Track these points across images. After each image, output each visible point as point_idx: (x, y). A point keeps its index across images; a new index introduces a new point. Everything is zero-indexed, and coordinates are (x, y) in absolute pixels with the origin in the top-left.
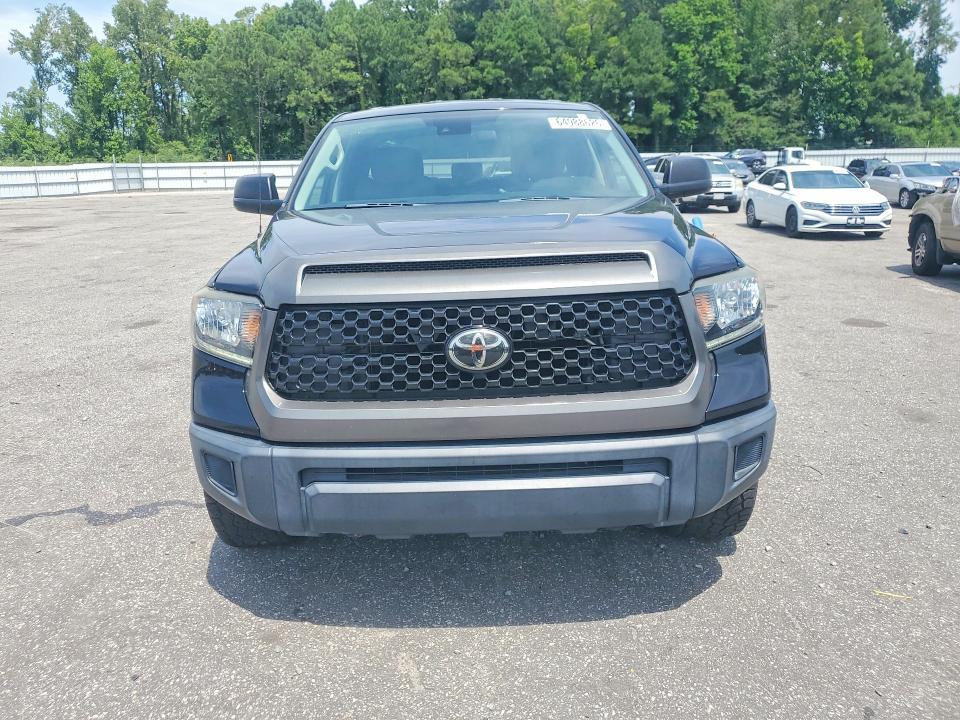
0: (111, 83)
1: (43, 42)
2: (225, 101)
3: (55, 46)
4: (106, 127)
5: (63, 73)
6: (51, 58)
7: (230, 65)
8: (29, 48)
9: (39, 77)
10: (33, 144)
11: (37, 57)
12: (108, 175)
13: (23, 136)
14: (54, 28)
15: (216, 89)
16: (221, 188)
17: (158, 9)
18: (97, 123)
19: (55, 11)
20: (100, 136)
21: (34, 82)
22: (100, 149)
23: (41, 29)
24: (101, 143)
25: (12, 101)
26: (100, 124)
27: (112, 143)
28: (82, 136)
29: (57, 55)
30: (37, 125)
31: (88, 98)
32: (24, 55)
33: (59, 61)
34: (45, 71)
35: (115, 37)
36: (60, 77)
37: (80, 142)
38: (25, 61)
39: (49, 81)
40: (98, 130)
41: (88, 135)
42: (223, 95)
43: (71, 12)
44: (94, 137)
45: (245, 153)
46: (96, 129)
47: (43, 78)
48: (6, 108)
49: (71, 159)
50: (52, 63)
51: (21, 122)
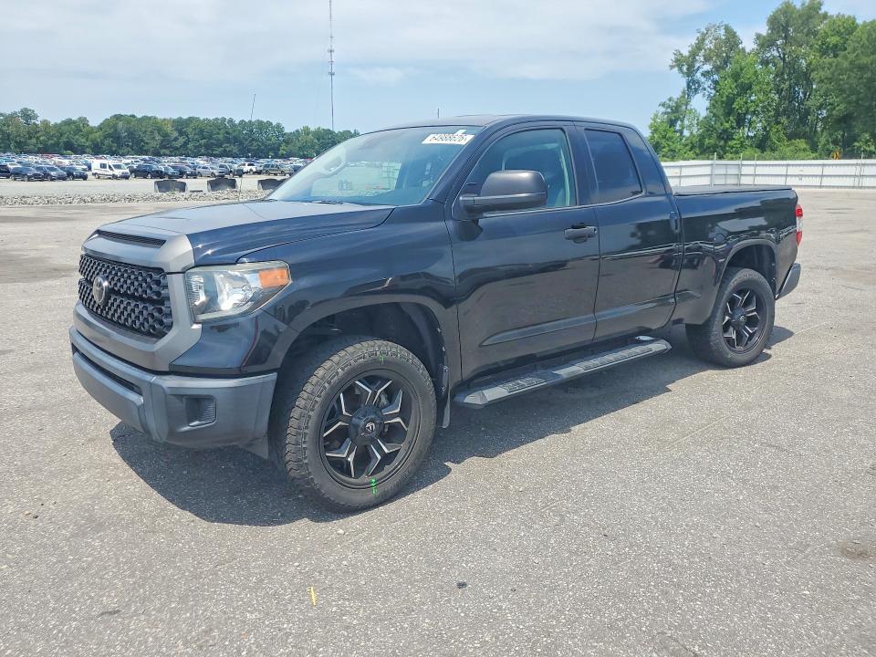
0: (746, 89)
1: (697, 58)
2: (854, 98)
3: (707, 59)
4: (733, 128)
5: (710, 82)
6: (701, 71)
7: (865, 60)
8: (686, 64)
9: (689, 87)
10: (670, 144)
11: (690, 72)
12: (707, 170)
13: (664, 137)
14: (709, 44)
15: (847, 86)
16: (815, 186)
17: (813, 12)
18: (726, 124)
19: (713, 30)
20: (726, 136)
21: (684, 92)
22: (723, 148)
23: (699, 46)
24: (726, 142)
25: (662, 109)
26: (727, 125)
27: (735, 142)
28: (710, 138)
29: (708, 67)
30: (678, 128)
31: (722, 102)
32: (680, 70)
33: (708, 72)
34: (694, 82)
35: (765, 43)
36: (706, 86)
37: (707, 141)
38: (681, 75)
39: (696, 90)
40: (725, 131)
41: (715, 135)
42: (853, 91)
43: (727, 29)
44: (720, 137)
45: (865, 151)
46: (723, 130)
47: (693, 87)
48: (656, 116)
49: (697, 156)
50: (702, 74)
51: (666, 126)
